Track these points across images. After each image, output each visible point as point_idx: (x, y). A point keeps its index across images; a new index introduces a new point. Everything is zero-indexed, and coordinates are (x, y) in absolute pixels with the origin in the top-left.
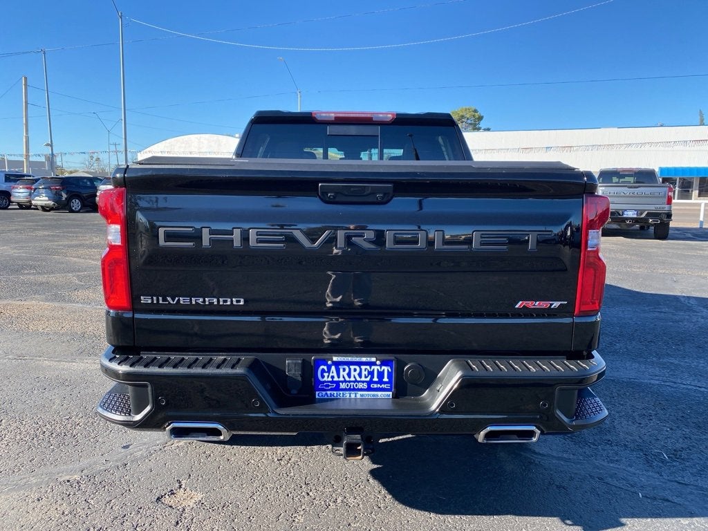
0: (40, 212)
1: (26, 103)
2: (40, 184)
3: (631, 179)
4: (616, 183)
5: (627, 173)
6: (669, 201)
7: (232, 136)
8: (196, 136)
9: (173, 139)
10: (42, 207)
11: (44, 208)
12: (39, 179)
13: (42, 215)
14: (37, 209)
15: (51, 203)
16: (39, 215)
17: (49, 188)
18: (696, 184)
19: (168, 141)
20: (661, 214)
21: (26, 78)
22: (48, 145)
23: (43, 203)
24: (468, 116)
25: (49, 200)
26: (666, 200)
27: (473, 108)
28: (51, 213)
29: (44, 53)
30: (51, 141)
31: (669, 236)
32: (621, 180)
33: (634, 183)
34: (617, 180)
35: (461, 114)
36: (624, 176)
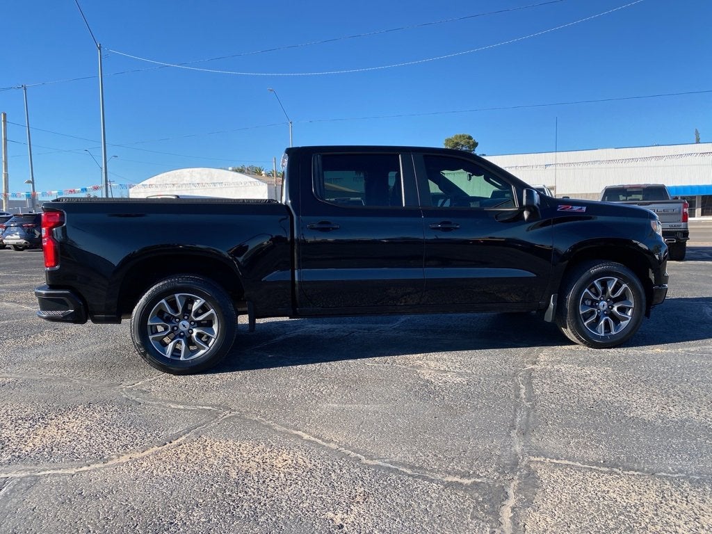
0: (13, 251)
1: (5, 139)
2: (12, 222)
3: (640, 197)
4: (623, 200)
5: (635, 190)
6: (685, 220)
7: (225, 169)
8: (188, 170)
9: (165, 174)
10: (14, 246)
11: (17, 247)
12: (11, 217)
13: (14, 255)
14: (9, 248)
15: (23, 241)
16: (11, 255)
17: (20, 226)
18: (698, 202)
19: (159, 176)
20: (676, 232)
21: (5, 115)
22: (29, 182)
23: (15, 242)
24: (462, 143)
25: (21, 238)
26: (681, 217)
27: (468, 134)
28: (25, 252)
29: (25, 89)
30: (33, 178)
31: (686, 257)
32: (628, 198)
33: (643, 200)
34: (625, 198)
35: (455, 141)
36: (630, 194)
